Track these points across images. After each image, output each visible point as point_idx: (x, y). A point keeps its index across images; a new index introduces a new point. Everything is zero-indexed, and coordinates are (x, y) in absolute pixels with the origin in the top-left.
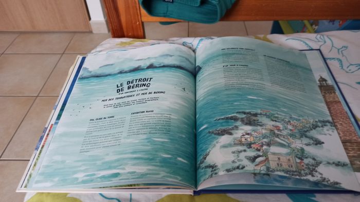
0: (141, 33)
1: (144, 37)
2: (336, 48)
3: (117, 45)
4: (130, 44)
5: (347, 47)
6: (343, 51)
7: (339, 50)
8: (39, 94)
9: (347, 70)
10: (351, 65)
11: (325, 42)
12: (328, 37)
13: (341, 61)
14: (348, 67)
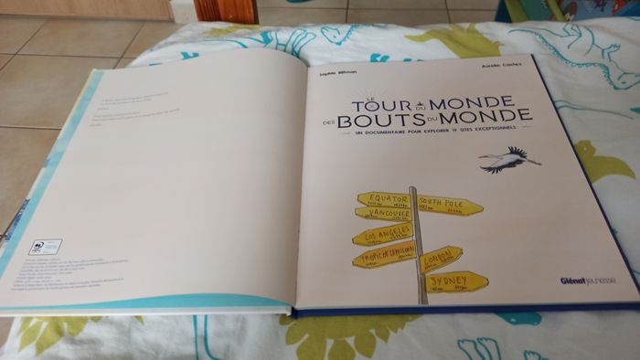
0: (250, 15)
1: (256, 21)
2: (599, 47)
3: (205, 33)
4: (227, 32)
5: (619, 46)
6: (611, 54)
7: (603, 50)
9: (618, 84)
10: (625, 73)
11: (580, 35)
12: (587, 28)
13: (607, 68)
14: (619, 78)
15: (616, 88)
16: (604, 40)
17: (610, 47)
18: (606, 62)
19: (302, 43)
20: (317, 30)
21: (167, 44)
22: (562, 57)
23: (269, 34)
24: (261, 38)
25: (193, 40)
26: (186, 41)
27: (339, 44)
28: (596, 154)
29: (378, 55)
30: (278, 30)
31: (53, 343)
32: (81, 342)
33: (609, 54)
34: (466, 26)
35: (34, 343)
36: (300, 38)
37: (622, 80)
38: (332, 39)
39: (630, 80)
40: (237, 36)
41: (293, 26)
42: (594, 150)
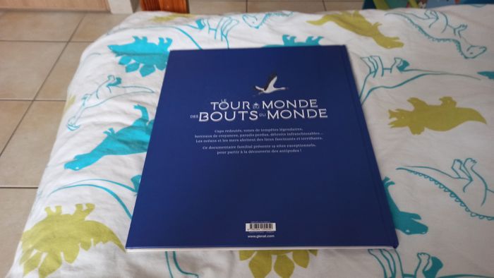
0: (183, 6)
1: (187, 11)
2: (451, 27)
3: (150, 20)
4: (168, 19)
5: (466, 27)
6: (461, 32)
8: (36, 97)
9: (467, 54)
10: (472, 46)
11: (437, 18)
12: (442, 13)
13: (459, 43)
14: (468, 50)
15: (466, 58)
16: (455, 22)
17: (460, 27)
18: (457, 38)
19: (228, 28)
20: (239, 17)
21: (121, 30)
22: (426, 34)
23: (202, 22)
24: (196, 25)
25: (141, 26)
26: (135, 27)
27: (257, 28)
28: (457, 106)
29: (288, 36)
30: (208, 19)
31: (54, 270)
32: (77, 269)
33: (459, 32)
34: (353, 12)
35: (37, 269)
36: (226, 23)
37: (470, 51)
38: (251, 24)
39: (476, 51)
40: (176, 23)
41: (220, 14)
42: (455, 103)
